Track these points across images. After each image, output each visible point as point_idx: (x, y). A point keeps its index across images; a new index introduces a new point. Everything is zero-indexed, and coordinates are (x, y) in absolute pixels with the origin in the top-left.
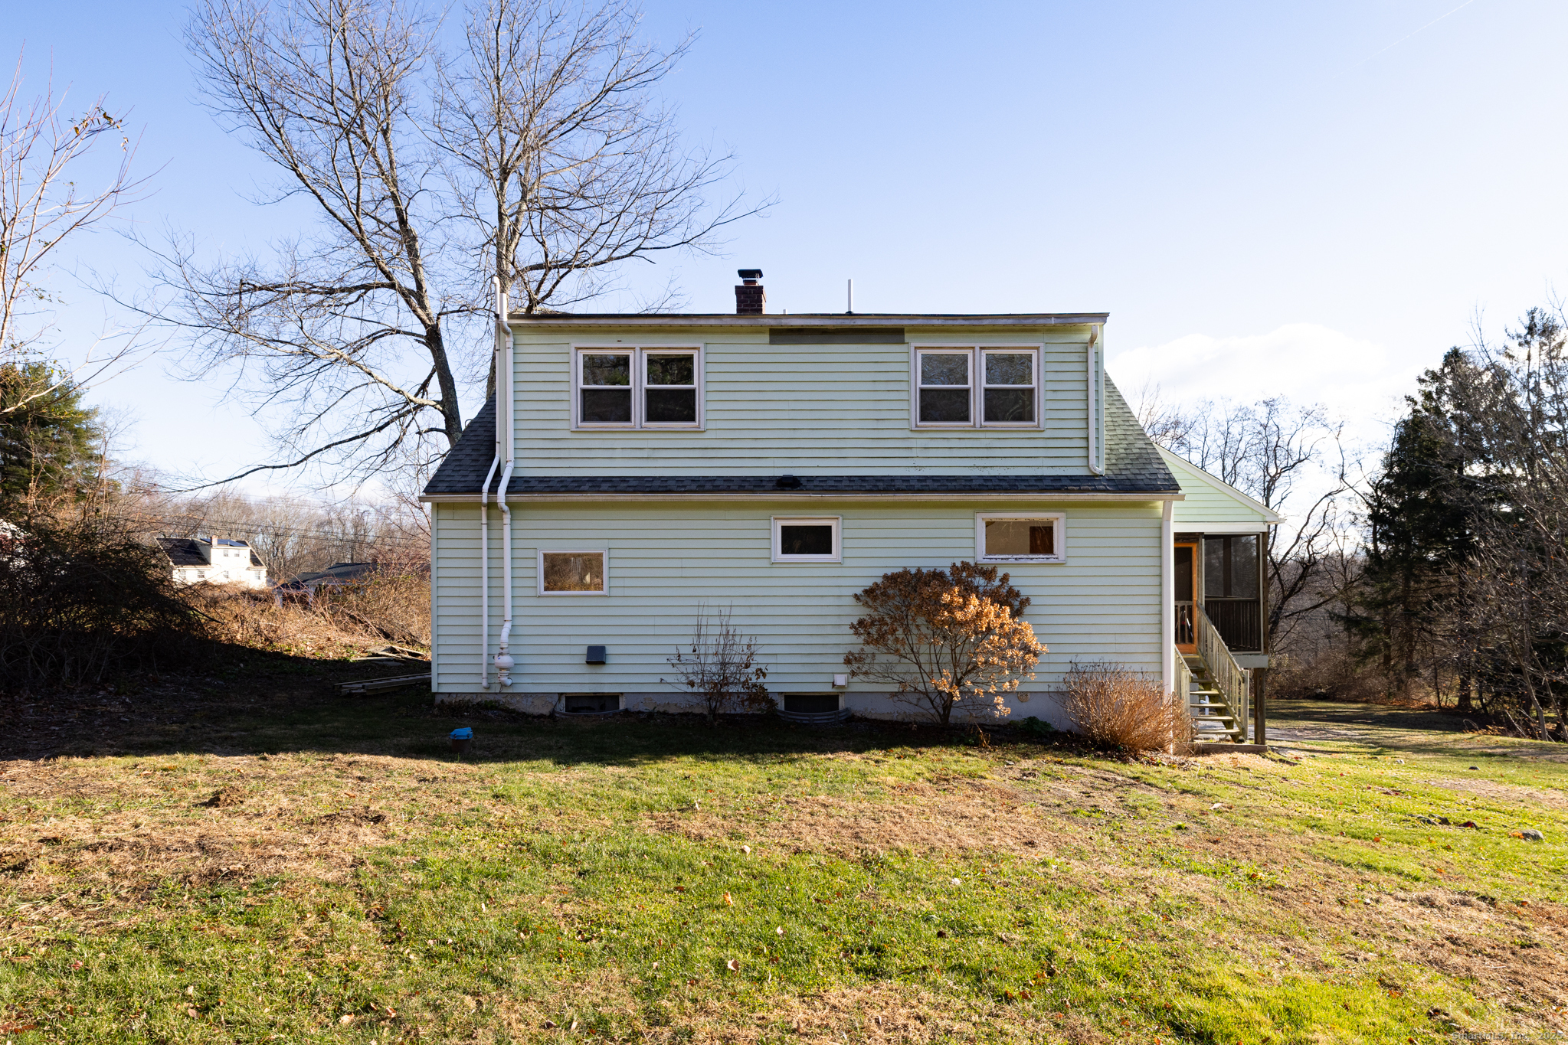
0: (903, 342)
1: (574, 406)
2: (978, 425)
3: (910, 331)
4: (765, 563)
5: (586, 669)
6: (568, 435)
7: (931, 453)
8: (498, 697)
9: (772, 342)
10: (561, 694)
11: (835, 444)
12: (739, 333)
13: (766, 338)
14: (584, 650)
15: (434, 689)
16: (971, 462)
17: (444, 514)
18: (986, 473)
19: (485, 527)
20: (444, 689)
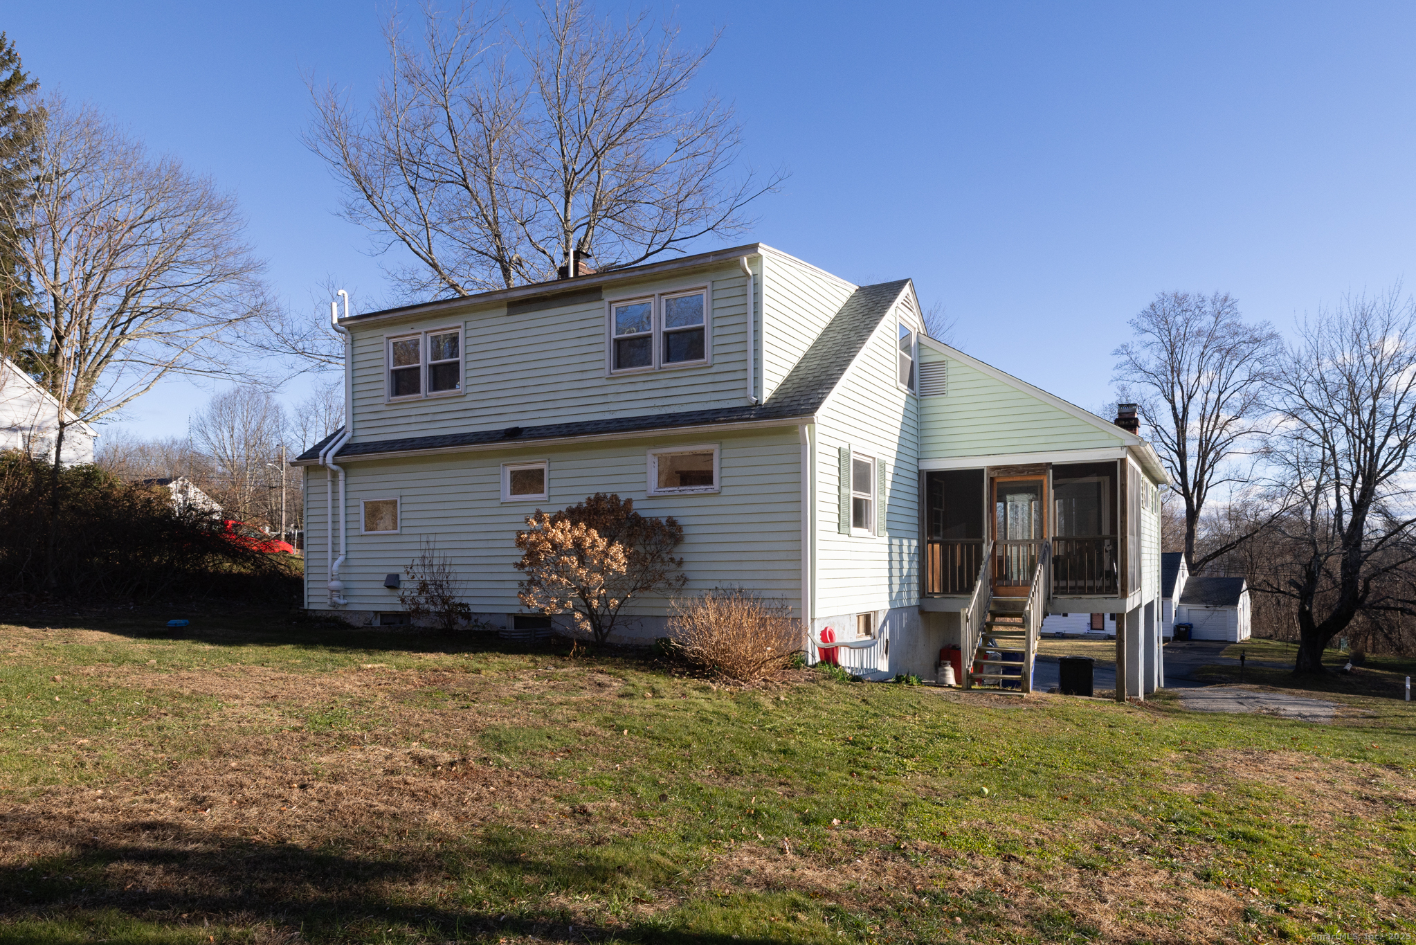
0: (600, 299)
1: (386, 385)
2: (657, 368)
3: (607, 288)
4: (497, 503)
5: (387, 592)
6: (382, 408)
7: (622, 398)
8: (340, 614)
9: (509, 314)
10: (376, 613)
11: (552, 396)
12: (486, 309)
13: (505, 310)
14: (384, 578)
15: (306, 607)
16: (650, 403)
17: (312, 474)
18: (663, 411)
19: (329, 484)
20: (311, 607)
